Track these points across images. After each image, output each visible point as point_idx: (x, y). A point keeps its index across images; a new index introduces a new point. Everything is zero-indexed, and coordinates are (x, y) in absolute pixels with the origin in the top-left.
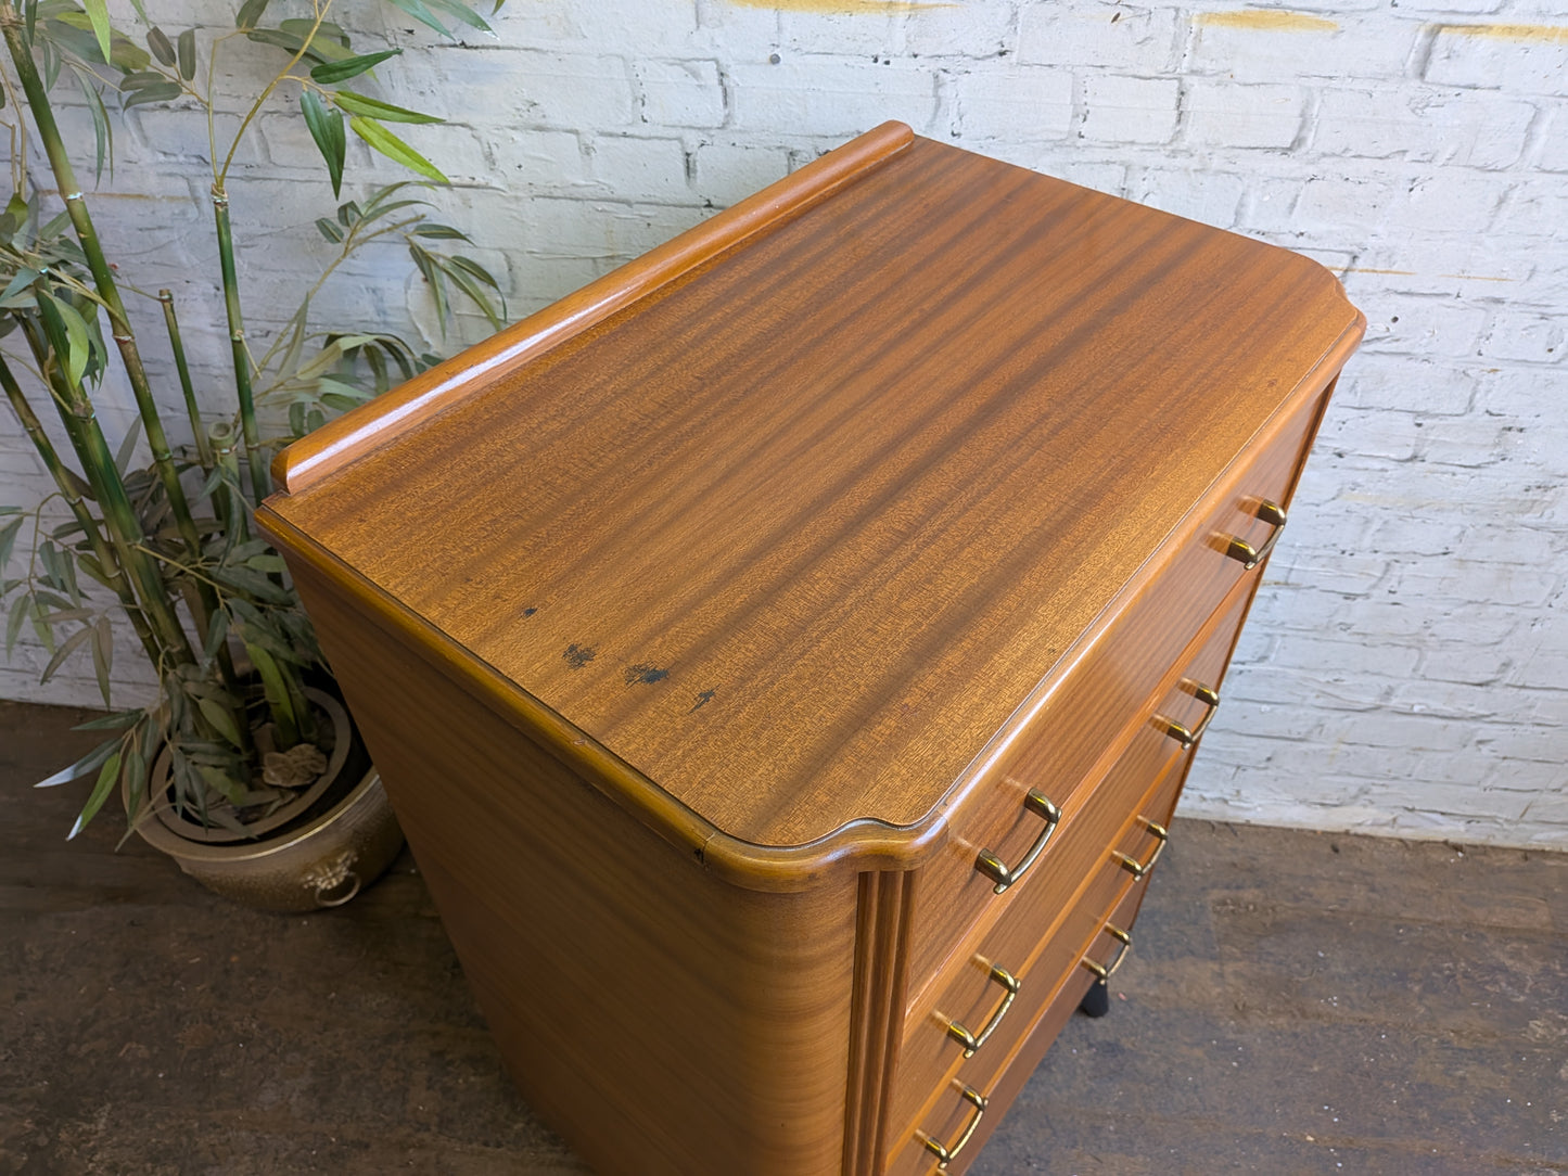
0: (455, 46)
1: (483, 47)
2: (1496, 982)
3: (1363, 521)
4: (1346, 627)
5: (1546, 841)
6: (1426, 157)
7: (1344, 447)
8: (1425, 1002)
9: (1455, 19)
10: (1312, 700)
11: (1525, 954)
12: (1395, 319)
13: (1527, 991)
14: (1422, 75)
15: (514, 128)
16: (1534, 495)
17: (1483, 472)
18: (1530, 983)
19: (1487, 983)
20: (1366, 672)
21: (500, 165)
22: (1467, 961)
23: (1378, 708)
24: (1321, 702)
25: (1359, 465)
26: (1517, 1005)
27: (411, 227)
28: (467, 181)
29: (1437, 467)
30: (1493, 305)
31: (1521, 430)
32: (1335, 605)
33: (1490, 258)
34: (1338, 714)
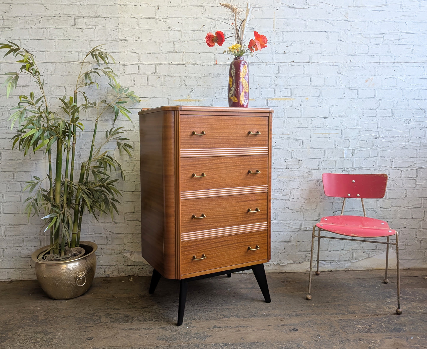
3: (283, 182)
4: (288, 208)
5: (348, 267)
7: (275, 167)
9: (269, 98)
10: (287, 230)
12: (276, 143)
14: (268, 105)
16: (308, 173)
17: (299, 170)
20: (295, 220)
21: (135, 127)
23: (300, 230)
24: (289, 229)
25: (279, 170)
27: (118, 139)
28: (129, 130)
29: (291, 170)
30: (289, 139)
31: (301, 161)
32: (284, 203)
33: (286, 131)
34: (294, 233)
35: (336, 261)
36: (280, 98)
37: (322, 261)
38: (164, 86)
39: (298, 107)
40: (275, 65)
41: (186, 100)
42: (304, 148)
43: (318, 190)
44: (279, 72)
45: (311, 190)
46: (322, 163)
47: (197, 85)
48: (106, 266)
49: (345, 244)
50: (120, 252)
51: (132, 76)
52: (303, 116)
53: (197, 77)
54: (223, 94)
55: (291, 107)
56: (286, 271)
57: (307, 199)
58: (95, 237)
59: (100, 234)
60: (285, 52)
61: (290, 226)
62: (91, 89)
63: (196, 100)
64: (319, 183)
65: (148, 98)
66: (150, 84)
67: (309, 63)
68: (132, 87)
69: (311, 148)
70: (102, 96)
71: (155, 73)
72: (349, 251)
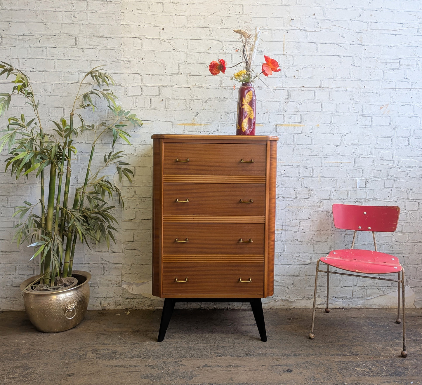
0: (133, 132)
1: (138, 132)
3: (292, 213)
4: (297, 240)
5: (362, 304)
6: (281, 143)
7: (284, 196)
9: (278, 124)
10: (296, 263)
12: (284, 170)
14: (276, 132)
15: (140, 145)
16: (319, 204)
17: (309, 199)
20: (305, 252)
21: (137, 151)
23: (310, 263)
24: (298, 263)
27: (118, 163)
28: (130, 154)
29: (300, 199)
30: (299, 167)
31: (312, 190)
32: (293, 234)
33: (295, 159)
34: (303, 266)
35: (348, 298)
36: (289, 124)
37: (334, 297)
38: (167, 109)
39: (308, 134)
40: (284, 89)
41: (190, 124)
42: (314, 177)
43: (329, 221)
44: (288, 97)
45: (321, 221)
46: (333, 193)
47: (203, 109)
48: (102, 297)
49: (358, 280)
50: (118, 283)
51: (134, 98)
52: (313, 144)
53: (203, 101)
54: (229, 119)
55: (301, 133)
56: (294, 307)
57: (318, 231)
58: (91, 267)
59: (97, 263)
60: (295, 76)
61: (299, 259)
62: (91, 110)
63: (201, 124)
64: (331, 214)
65: (150, 121)
66: (153, 107)
67: (320, 89)
68: (134, 109)
69: (322, 177)
70: (102, 118)
71: (158, 95)
72: (363, 287)
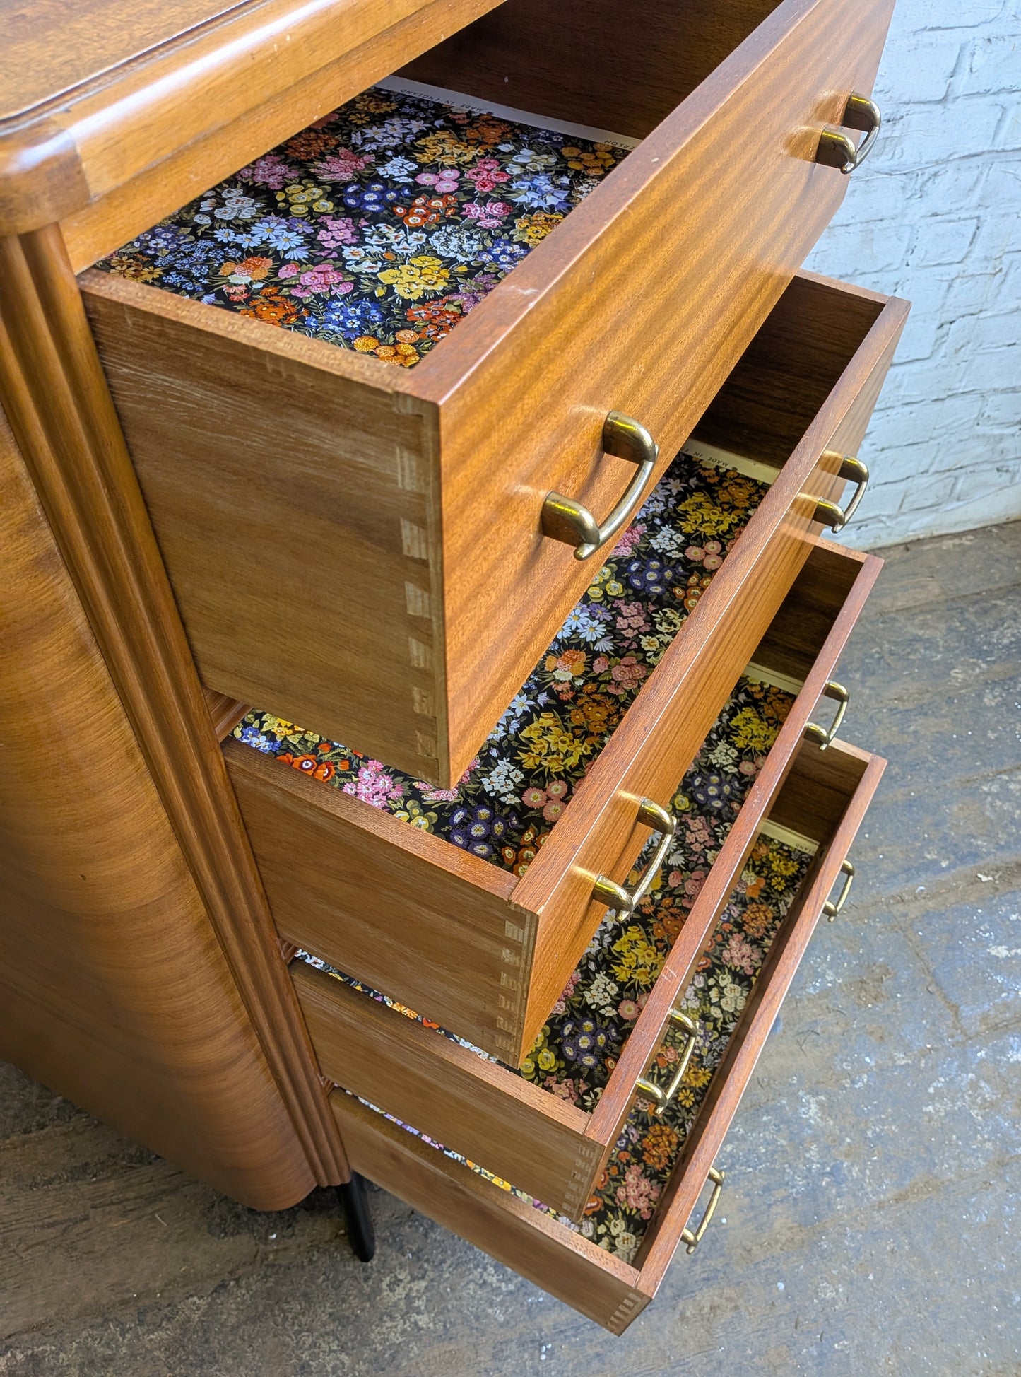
2: (916, 651)
5: (920, 529)
8: (868, 684)
11: (931, 623)
13: (941, 649)
18: (941, 643)
19: (909, 653)
22: (889, 642)
26: (938, 663)
